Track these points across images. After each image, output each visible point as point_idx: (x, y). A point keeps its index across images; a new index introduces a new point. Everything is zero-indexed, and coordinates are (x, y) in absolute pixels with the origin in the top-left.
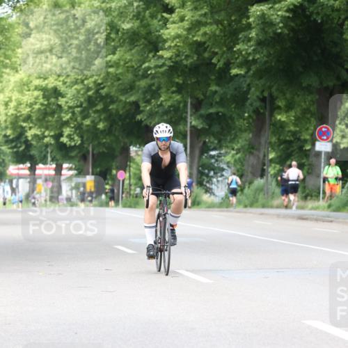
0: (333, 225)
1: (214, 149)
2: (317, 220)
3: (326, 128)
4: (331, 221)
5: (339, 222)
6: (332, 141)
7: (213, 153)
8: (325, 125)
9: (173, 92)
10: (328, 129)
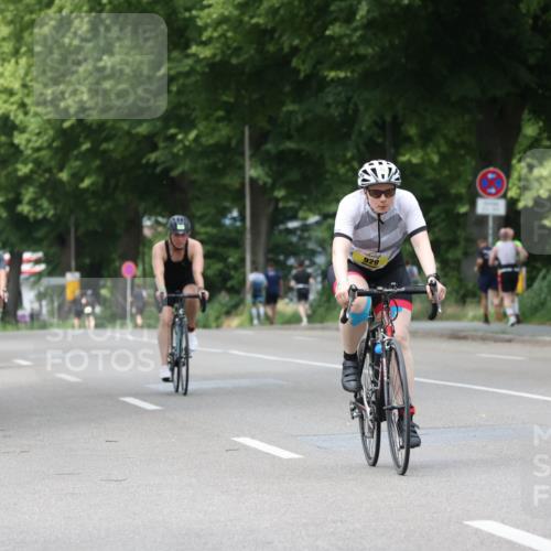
0: (515, 347)
1: (294, 217)
2: (484, 339)
3: (493, 172)
4: (510, 341)
5: (523, 342)
6: (504, 196)
7: (292, 225)
8: (491, 169)
9: (219, 120)
10: (499, 176)
